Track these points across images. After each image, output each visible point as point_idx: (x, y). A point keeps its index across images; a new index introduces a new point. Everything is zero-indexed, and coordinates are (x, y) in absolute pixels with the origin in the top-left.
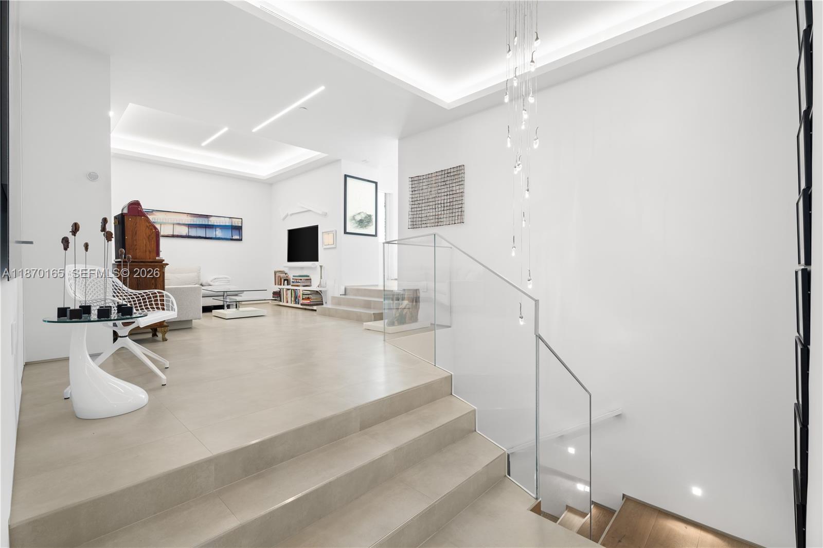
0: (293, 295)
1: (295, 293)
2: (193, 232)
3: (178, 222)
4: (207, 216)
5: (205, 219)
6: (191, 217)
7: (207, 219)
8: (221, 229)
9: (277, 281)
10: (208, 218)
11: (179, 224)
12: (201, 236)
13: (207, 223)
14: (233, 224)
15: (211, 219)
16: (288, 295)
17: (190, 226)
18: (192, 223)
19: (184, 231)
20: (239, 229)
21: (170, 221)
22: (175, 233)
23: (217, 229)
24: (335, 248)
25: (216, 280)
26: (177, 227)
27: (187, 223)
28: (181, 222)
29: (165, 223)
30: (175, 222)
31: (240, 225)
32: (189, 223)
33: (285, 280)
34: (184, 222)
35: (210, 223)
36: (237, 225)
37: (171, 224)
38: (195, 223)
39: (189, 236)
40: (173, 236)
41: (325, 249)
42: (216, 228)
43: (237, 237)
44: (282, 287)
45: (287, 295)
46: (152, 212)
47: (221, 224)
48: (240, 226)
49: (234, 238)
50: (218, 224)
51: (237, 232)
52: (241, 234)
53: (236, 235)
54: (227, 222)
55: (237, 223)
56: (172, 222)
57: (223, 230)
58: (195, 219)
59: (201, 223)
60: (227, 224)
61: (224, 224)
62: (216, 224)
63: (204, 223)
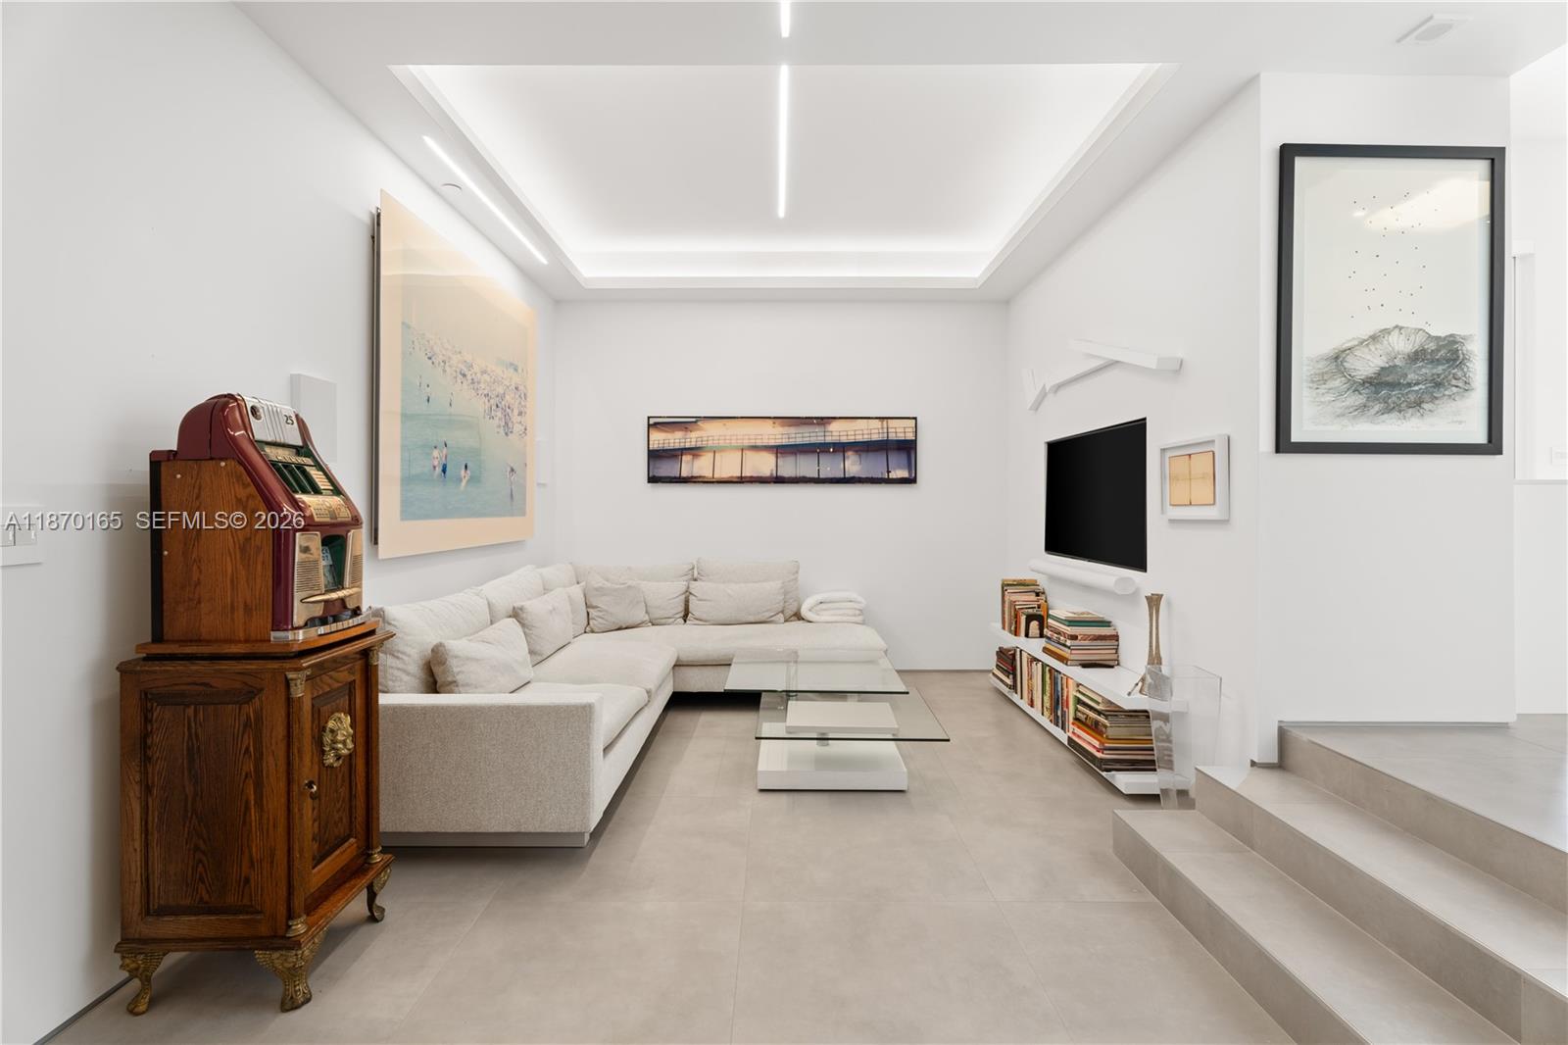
0: (1048, 688)
1: (1054, 681)
2: (788, 467)
3: (753, 442)
4: (823, 421)
5: (817, 429)
6: (783, 426)
7: (822, 429)
8: (856, 451)
9: (1006, 616)
10: (824, 424)
11: (755, 448)
12: (808, 476)
13: (821, 440)
14: (892, 437)
15: (834, 427)
16: (1034, 680)
17: (780, 450)
18: (785, 442)
19: (765, 464)
20: (907, 448)
21: (734, 442)
22: (747, 473)
23: (849, 454)
24: (1224, 522)
25: (823, 606)
26: (750, 455)
27: (772, 443)
28: (759, 443)
29: (723, 449)
30: (746, 443)
31: (910, 436)
32: (779, 442)
33: (1030, 618)
34: (766, 442)
35: (829, 439)
36: (901, 437)
37: (736, 448)
38: (792, 442)
39: (777, 477)
40: (742, 480)
41: (1172, 521)
42: (844, 452)
43: (903, 474)
44: (1020, 642)
45: (1031, 678)
46: (695, 422)
47: (859, 438)
48: (912, 441)
49: (893, 475)
50: (851, 439)
51: (903, 457)
52: (912, 463)
53: (899, 467)
54: (872, 432)
55: (900, 431)
56: (740, 443)
57: (864, 455)
58: (792, 430)
59: (806, 440)
60: (875, 437)
61: (866, 438)
62: (844, 439)
63: (813, 440)
